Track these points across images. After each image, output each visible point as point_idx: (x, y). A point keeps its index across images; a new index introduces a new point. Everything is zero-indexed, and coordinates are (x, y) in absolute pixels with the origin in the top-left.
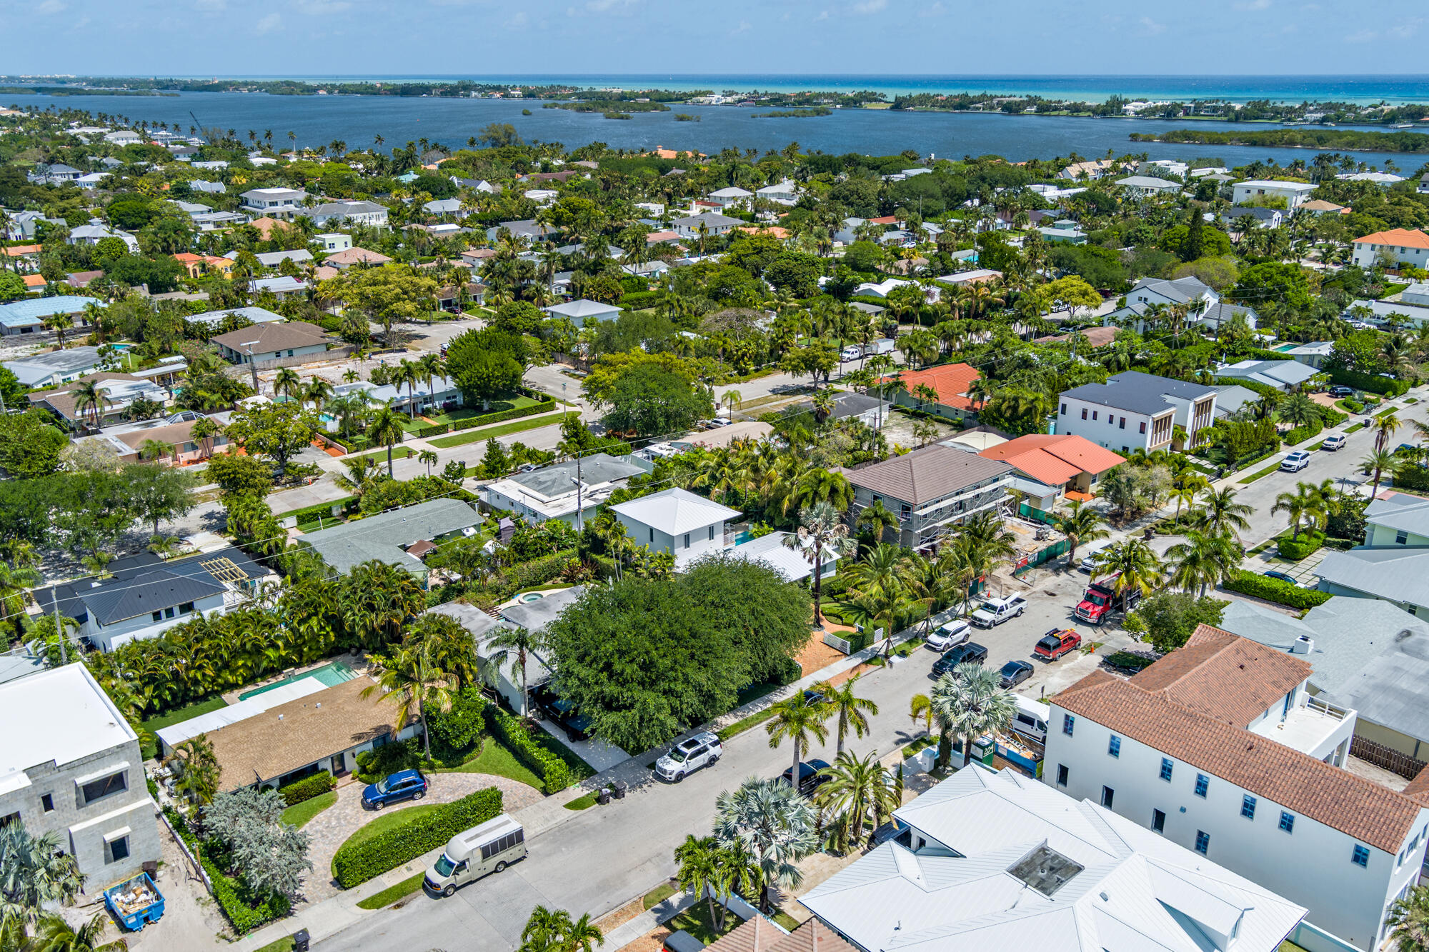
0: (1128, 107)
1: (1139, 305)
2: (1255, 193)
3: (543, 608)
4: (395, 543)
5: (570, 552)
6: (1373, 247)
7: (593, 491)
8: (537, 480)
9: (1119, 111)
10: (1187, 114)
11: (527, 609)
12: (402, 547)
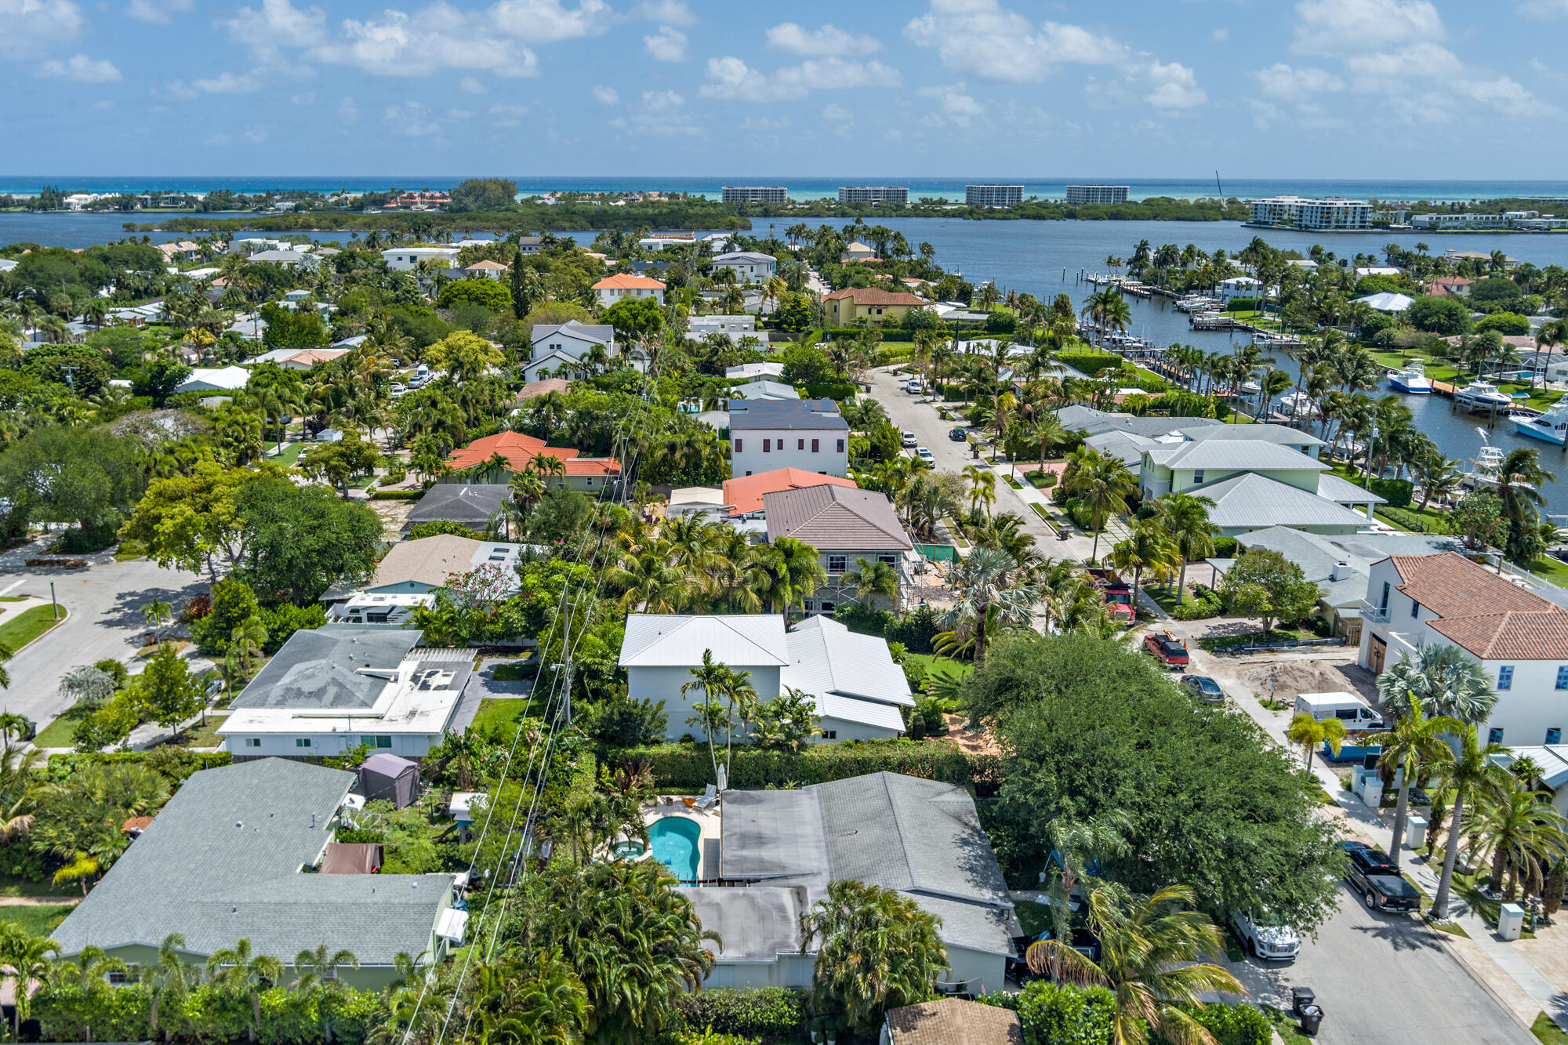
0: (69, 200)
1: (559, 354)
2: (407, 260)
3: (760, 840)
4: (289, 870)
5: (587, 761)
6: (612, 291)
7: (415, 678)
8: (299, 693)
9: (61, 204)
10: (145, 206)
11: (745, 853)
12: (310, 869)
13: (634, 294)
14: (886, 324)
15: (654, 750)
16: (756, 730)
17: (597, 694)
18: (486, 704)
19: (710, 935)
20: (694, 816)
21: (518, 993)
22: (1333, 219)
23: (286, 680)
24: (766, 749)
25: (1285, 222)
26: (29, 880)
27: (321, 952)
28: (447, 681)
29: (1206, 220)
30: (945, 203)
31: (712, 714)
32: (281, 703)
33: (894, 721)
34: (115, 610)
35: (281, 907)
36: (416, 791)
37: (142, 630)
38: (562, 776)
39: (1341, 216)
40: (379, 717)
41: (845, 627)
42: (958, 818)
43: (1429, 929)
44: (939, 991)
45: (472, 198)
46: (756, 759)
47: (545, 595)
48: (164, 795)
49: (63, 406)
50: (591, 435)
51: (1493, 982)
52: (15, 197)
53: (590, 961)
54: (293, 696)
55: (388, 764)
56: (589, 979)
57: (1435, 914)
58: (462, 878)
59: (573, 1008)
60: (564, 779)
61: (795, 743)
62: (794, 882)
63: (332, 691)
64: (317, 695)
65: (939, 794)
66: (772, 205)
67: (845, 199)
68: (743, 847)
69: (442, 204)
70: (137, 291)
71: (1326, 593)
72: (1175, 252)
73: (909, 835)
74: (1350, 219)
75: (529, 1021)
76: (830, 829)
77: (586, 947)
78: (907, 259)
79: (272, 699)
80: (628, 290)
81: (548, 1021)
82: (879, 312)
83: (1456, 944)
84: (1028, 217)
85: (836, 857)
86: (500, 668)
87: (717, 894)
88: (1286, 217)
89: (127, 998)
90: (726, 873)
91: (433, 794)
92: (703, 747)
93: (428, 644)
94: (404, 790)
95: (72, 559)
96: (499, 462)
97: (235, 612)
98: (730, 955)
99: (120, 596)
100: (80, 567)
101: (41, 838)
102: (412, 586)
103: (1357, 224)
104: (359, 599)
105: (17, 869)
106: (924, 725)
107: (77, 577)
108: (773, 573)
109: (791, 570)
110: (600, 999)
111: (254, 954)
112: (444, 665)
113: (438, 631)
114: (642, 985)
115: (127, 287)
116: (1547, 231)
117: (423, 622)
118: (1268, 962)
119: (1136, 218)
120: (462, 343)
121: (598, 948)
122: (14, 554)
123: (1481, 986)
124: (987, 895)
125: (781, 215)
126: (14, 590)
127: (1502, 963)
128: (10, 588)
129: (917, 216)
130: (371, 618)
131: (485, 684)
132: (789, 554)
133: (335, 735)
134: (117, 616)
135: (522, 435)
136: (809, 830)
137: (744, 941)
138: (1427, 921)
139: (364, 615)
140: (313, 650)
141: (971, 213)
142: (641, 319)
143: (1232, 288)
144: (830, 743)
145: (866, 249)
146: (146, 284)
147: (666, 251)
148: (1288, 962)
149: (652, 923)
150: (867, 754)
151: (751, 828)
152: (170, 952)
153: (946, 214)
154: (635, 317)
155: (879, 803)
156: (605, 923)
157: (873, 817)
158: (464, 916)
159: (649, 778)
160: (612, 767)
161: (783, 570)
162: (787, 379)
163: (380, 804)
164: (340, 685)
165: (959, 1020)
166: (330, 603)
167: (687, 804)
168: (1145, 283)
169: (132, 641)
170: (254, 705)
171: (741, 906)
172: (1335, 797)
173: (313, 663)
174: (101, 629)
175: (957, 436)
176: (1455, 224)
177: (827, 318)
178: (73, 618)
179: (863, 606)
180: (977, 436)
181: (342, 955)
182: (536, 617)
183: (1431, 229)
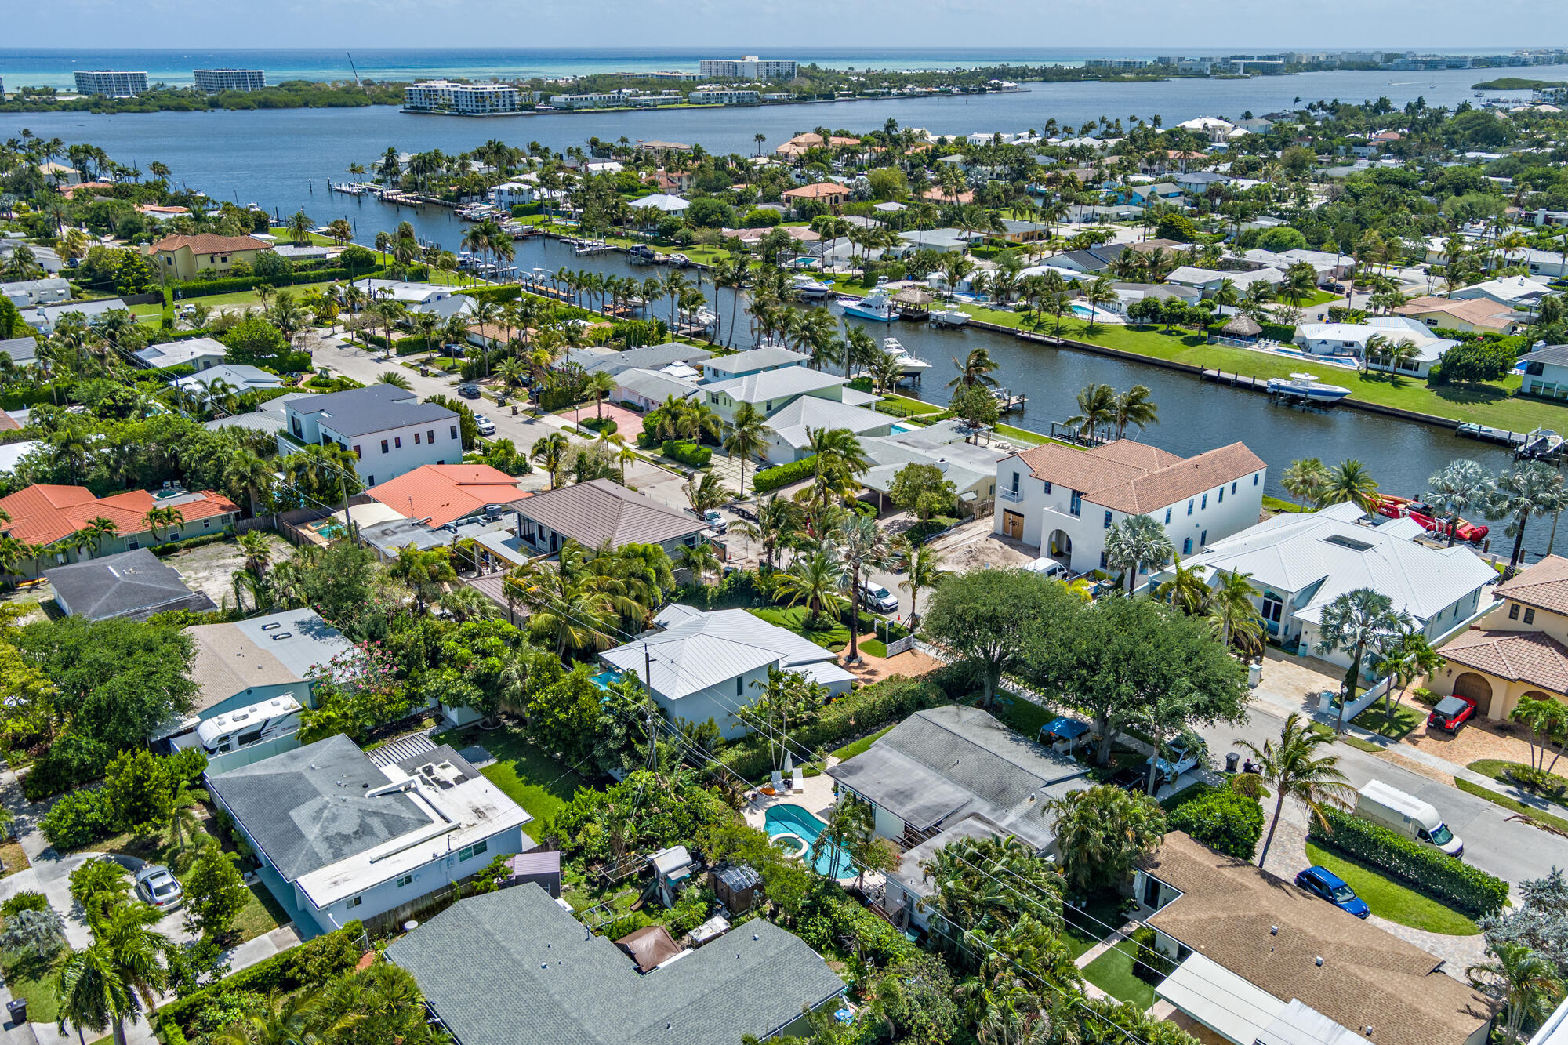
4: (634, 978)
7: (424, 780)
8: (345, 838)
11: (909, 807)
12: (640, 972)
14: (237, 272)
15: (723, 760)
22: (487, 103)
23: (312, 831)
25: (442, 107)
29: (358, 105)
30: (54, 92)
32: (338, 855)
39: (494, 100)
40: (457, 827)
42: (990, 727)
47: (494, 661)
51: (1276, 712)
54: (342, 844)
68: (901, 804)
74: (501, 103)
76: (936, 767)
82: (224, 260)
84: (168, 108)
88: (441, 102)
90: (921, 827)
93: (367, 742)
96: (102, 526)
102: (250, 693)
103: (507, 107)
104: (214, 725)
108: (645, 578)
109: (656, 571)
116: (653, 108)
117: (325, 728)
119: (286, 106)
127: (1266, 699)
130: (243, 740)
133: (436, 862)
136: (922, 773)
139: (234, 741)
140: (283, 793)
141: (96, 105)
143: (505, 194)
151: (887, 789)
155: (944, 736)
157: (954, 748)
161: (653, 574)
164: (375, 814)
167: (769, 793)
168: (405, 192)
170: (314, 868)
173: (315, 804)
175: (471, 395)
176: (586, 103)
183: (568, 109)
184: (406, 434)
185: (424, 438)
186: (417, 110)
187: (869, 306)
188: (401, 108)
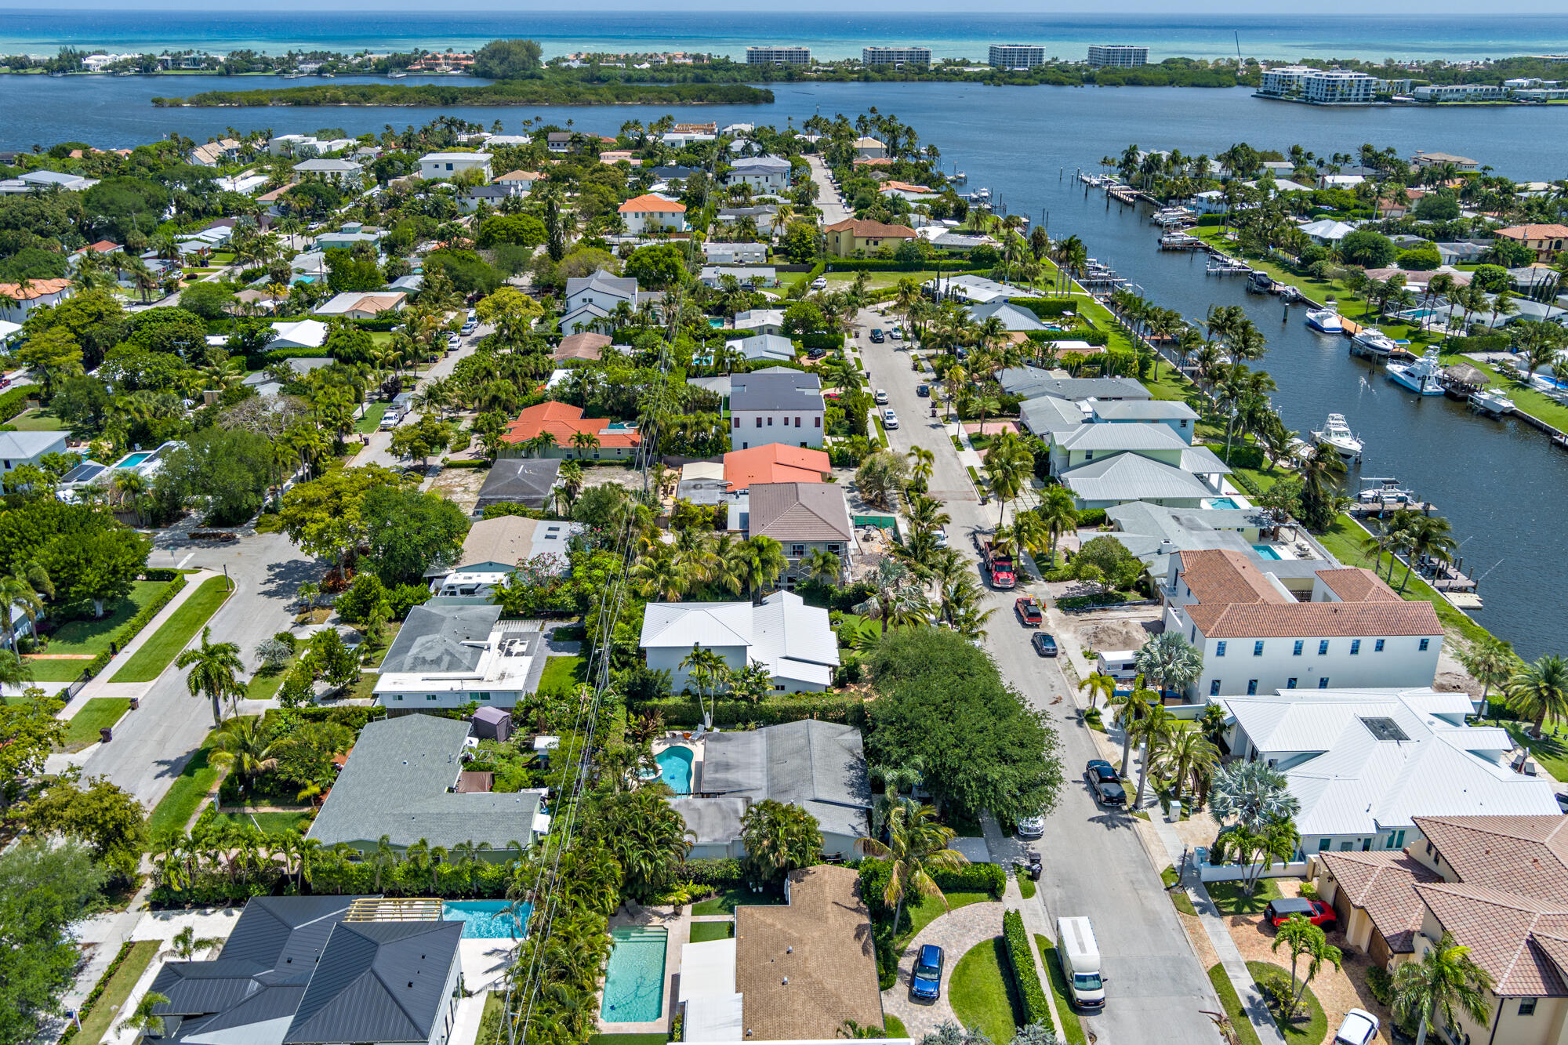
0: (87, 61)
1: (591, 308)
2: (443, 167)
3: (727, 767)
4: (440, 791)
5: (621, 711)
6: (637, 215)
7: (501, 647)
8: (424, 661)
9: (80, 66)
10: (166, 68)
11: (718, 776)
12: (451, 790)
13: (657, 216)
14: (881, 255)
15: (664, 702)
16: (731, 688)
17: (624, 665)
18: (550, 660)
19: (690, 832)
20: (689, 746)
21: (584, 868)
22: (1339, 92)
23: (414, 651)
24: (737, 700)
25: (1292, 93)
26: (275, 796)
27: (469, 843)
28: (523, 648)
29: (1220, 86)
30: (968, 64)
31: (701, 678)
32: (412, 669)
33: (823, 677)
34: (269, 581)
35: (440, 816)
36: (510, 731)
37: (294, 600)
38: (604, 723)
39: (1346, 90)
40: (480, 679)
41: (801, 599)
42: (850, 751)
43: (1130, 816)
44: (824, 859)
45: (496, 62)
46: (730, 707)
47: (589, 586)
48: (352, 741)
49: (180, 378)
50: (619, 402)
51: (1152, 848)
52: (33, 57)
53: (621, 849)
54: (419, 664)
55: (490, 714)
56: (622, 859)
57: (1136, 807)
58: (544, 791)
59: (613, 874)
60: (605, 723)
61: (755, 697)
62: (745, 794)
63: (446, 659)
64: (436, 663)
65: (842, 734)
66: (796, 66)
67: (869, 61)
68: (716, 771)
69: (467, 67)
70: (196, 211)
71: (1150, 564)
72: (1160, 160)
73: (816, 763)
74: (1354, 92)
75: (591, 882)
76: (771, 759)
77: (620, 841)
78: (913, 161)
79: (406, 666)
80: (652, 214)
81: (601, 882)
82: (876, 243)
83: (1142, 825)
84: (1047, 82)
85: (772, 779)
86: (558, 631)
87: (700, 802)
88: (1294, 88)
89: (362, 870)
90: (705, 789)
91: (521, 732)
92: (695, 698)
93: (507, 616)
94: (501, 732)
95: (224, 531)
96: (547, 438)
97: (369, 597)
98: (703, 840)
99: (271, 568)
100: (230, 540)
101: (282, 772)
102: (491, 566)
103: (1361, 97)
104: (454, 578)
105: (267, 789)
106: (846, 677)
107: (232, 549)
108: (749, 563)
109: (762, 561)
110: (629, 869)
111: (431, 846)
112: (520, 635)
113: (513, 603)
114: (651, 861)
115: (187, 208)
116: (1542, 103)
117: (500, 599)
118: (1026, 838)
119: (1152, 84)
120: (507, 299)
121: (627, 842)
122: (177, 528)
123: (1145, 850)
124: (858, 801)
125: (805, 80)
126: (188, 562)
127: (1161, 835)
128: (184, 561)
129: (939, 80)
130: (463, 592)
131: (549, 645)
132: (761, 549)
133: (452, 693)
134: (272, 587)
135: (563, 404)
136: (758, 760)
137: (713, 832)
138: (1130, 811)
139: (458, 591)
140: (429, 625)
141: (991, 77)
142: (662, 266)
144: (779, 695)
145: (878, 144)
146: (204, 204)
147: (688, 149)
148: (1038, 837)
149: (657, 827)
150: (802, 703)
151: (723, 759)
152: (384, 845)
153: (968, 78)
154: (656, 263)
155: (802, 741)
156: (630, 828)
157: (798, 752)
158: (549, 818)
159: (660, 721)
160: (636, 714)
161: (757, 562)
162: (786, 331)
163: (488, 742)
164: (451, 654)
165: (826, 877)
166: (431, 580)
167: (685, 737)
168: (1133, 187)
169: (288, 609)
170: (395, 671)
171: (712, 810)
172: (1107, 726)
173: (430, 637)
174: (264, 598)
175: (923, 392)
176: (1456, 96)
177: (830, 250)
178: (240, 589)
179: (816, 581)
180: (941, 391)
181: (483, 845)
182: (583, 602)
183: (1432, 102)
184: (778, 416)
185: (792, 422)
186: (1269, 96)
187: (1412, 375)
188: (1253, 91)
